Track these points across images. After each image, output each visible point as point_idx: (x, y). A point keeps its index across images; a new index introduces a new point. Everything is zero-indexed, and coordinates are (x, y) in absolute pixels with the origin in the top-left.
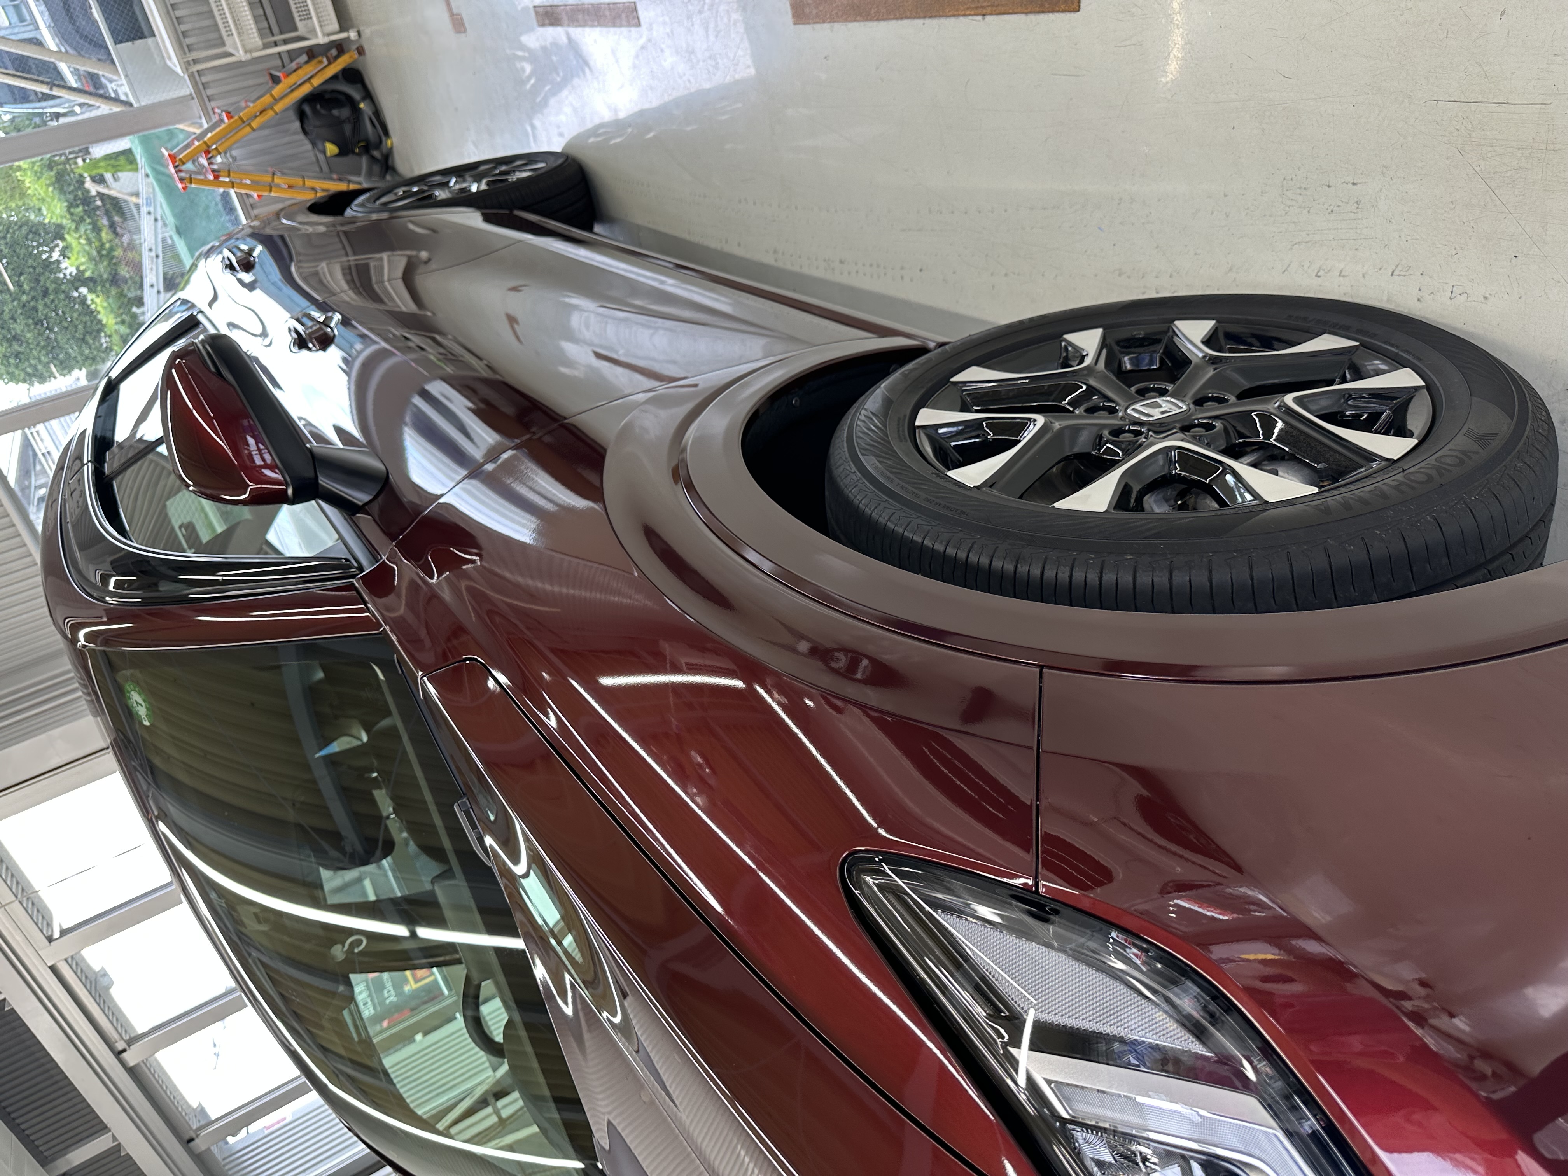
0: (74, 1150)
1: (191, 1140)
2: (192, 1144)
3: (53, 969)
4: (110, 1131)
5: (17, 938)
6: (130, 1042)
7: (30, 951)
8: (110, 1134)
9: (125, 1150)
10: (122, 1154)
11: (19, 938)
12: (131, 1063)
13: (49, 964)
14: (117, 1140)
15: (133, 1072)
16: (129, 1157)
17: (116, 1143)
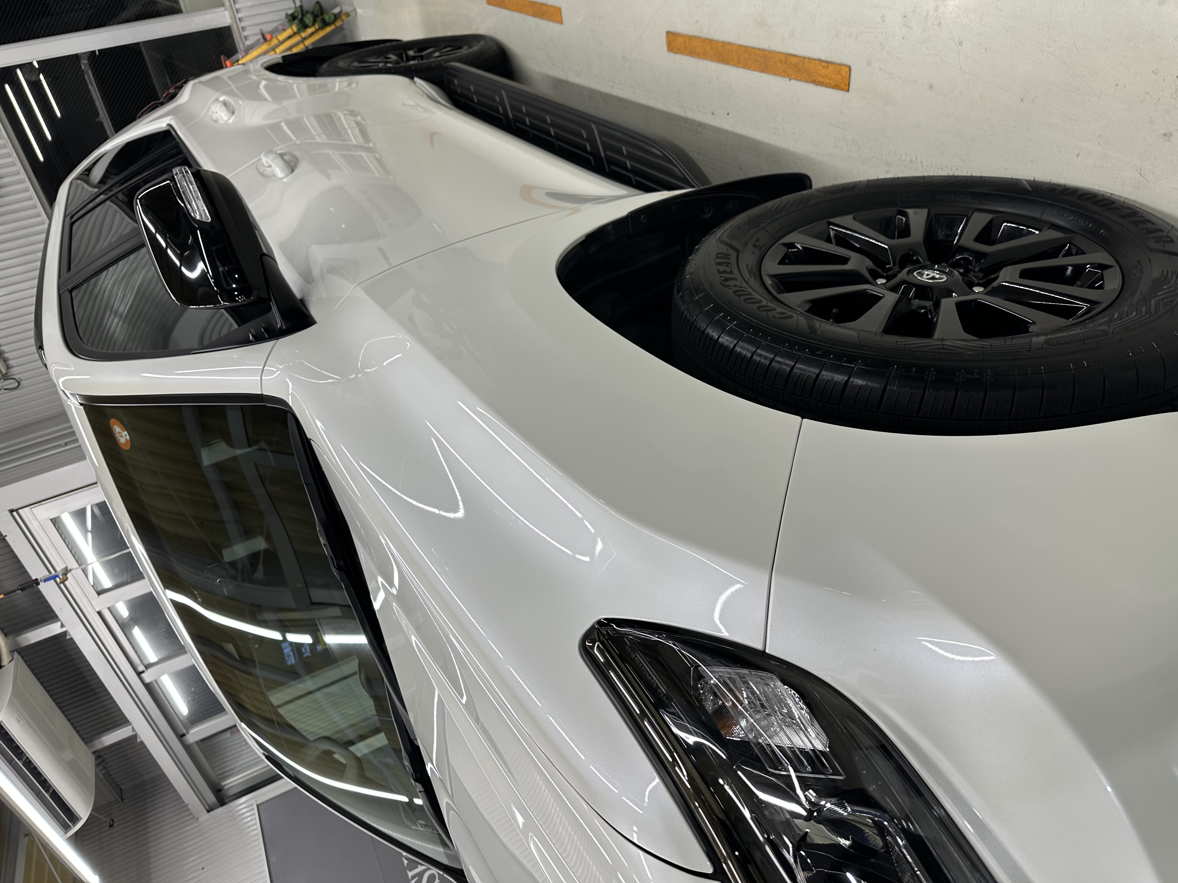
0: (106, 735)
1: (183, 735)
2: (184, 738)
3: (99, 613)
4: (131, 724)
5: (77, 590)
6: (148, 666)
7: (85, 600)
8: (130, 727)
9: (140, 738)
10: (138, 740)
11: (78, 591)
12: (147, 681)
13: (97, 610)
14: (135, 731)
15: (148, 687)
16: (142, 743)
17: (134, 733)
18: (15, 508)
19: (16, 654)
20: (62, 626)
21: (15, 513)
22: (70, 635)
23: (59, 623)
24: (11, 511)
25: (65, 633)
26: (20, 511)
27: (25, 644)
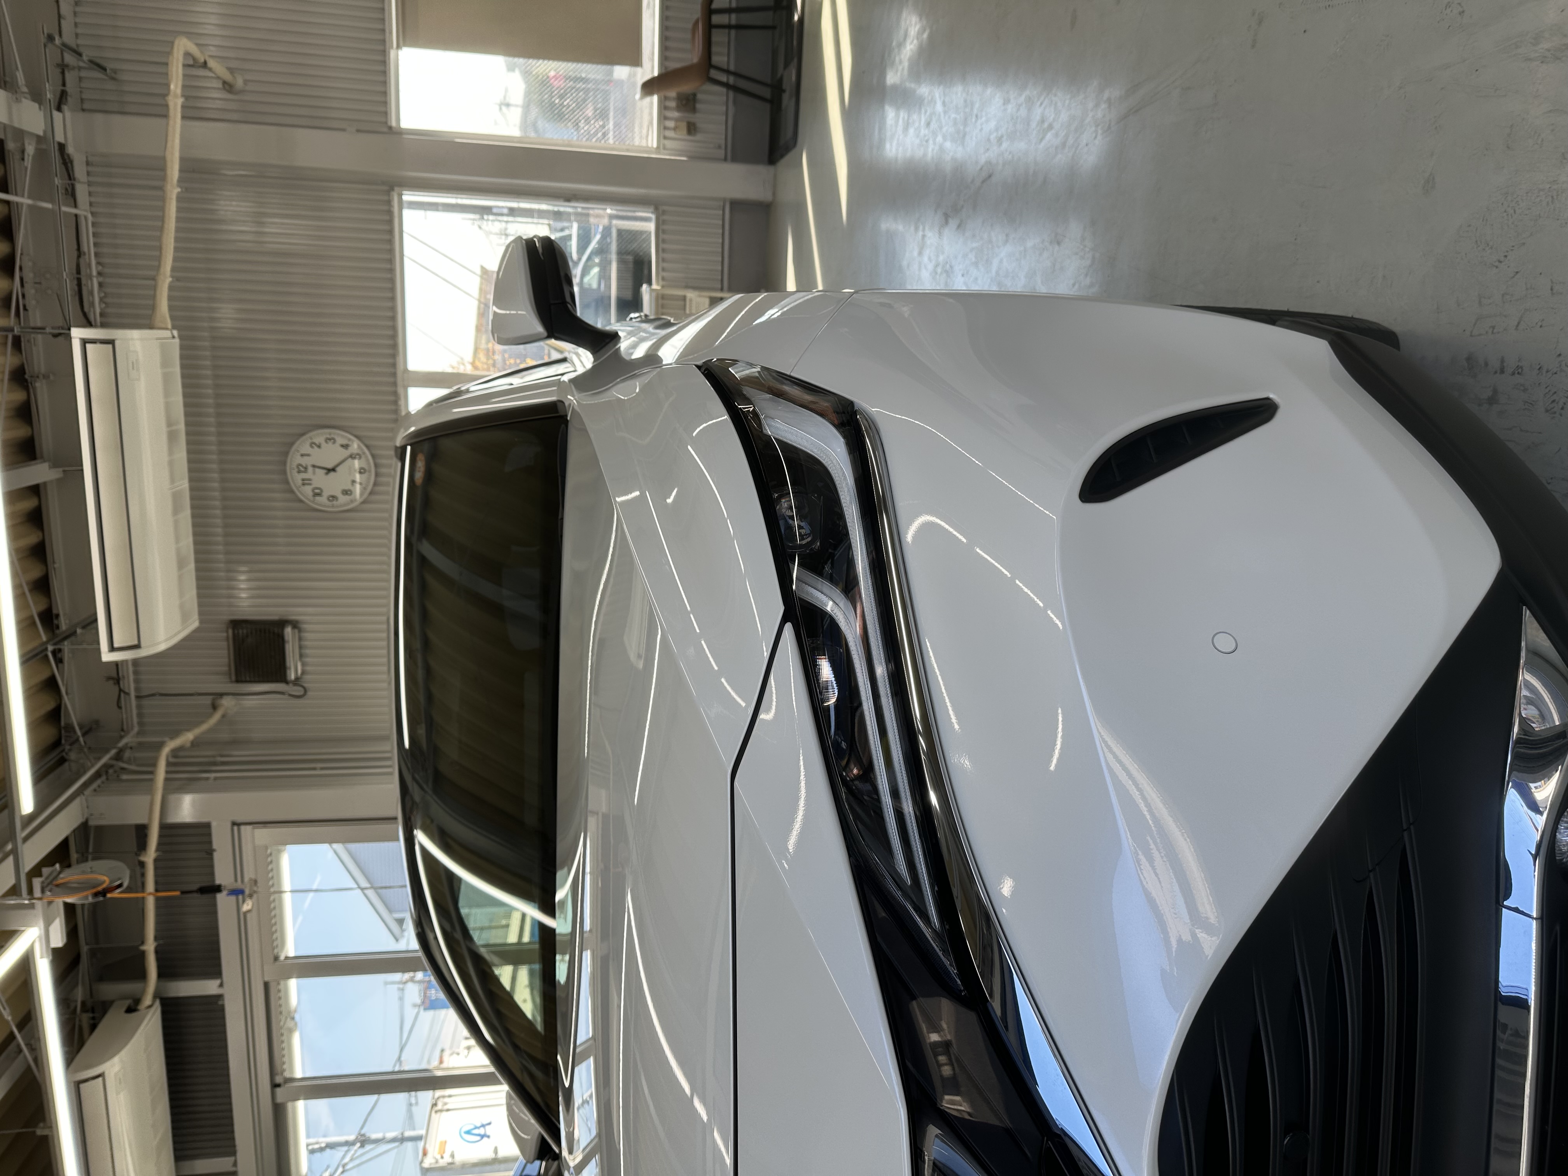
18: (239, 819)
19: (158, 1003)
20: (221, 985)
21: (236, 828)
22: (223, 1000)
23: (218, 982)
24: (234, 824)
25: (220, 997)
26: (243, 828)
27: (172, 994)
